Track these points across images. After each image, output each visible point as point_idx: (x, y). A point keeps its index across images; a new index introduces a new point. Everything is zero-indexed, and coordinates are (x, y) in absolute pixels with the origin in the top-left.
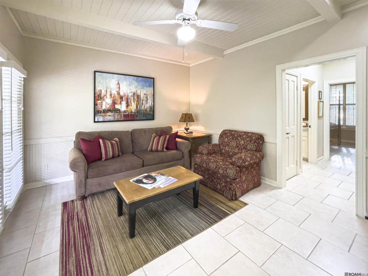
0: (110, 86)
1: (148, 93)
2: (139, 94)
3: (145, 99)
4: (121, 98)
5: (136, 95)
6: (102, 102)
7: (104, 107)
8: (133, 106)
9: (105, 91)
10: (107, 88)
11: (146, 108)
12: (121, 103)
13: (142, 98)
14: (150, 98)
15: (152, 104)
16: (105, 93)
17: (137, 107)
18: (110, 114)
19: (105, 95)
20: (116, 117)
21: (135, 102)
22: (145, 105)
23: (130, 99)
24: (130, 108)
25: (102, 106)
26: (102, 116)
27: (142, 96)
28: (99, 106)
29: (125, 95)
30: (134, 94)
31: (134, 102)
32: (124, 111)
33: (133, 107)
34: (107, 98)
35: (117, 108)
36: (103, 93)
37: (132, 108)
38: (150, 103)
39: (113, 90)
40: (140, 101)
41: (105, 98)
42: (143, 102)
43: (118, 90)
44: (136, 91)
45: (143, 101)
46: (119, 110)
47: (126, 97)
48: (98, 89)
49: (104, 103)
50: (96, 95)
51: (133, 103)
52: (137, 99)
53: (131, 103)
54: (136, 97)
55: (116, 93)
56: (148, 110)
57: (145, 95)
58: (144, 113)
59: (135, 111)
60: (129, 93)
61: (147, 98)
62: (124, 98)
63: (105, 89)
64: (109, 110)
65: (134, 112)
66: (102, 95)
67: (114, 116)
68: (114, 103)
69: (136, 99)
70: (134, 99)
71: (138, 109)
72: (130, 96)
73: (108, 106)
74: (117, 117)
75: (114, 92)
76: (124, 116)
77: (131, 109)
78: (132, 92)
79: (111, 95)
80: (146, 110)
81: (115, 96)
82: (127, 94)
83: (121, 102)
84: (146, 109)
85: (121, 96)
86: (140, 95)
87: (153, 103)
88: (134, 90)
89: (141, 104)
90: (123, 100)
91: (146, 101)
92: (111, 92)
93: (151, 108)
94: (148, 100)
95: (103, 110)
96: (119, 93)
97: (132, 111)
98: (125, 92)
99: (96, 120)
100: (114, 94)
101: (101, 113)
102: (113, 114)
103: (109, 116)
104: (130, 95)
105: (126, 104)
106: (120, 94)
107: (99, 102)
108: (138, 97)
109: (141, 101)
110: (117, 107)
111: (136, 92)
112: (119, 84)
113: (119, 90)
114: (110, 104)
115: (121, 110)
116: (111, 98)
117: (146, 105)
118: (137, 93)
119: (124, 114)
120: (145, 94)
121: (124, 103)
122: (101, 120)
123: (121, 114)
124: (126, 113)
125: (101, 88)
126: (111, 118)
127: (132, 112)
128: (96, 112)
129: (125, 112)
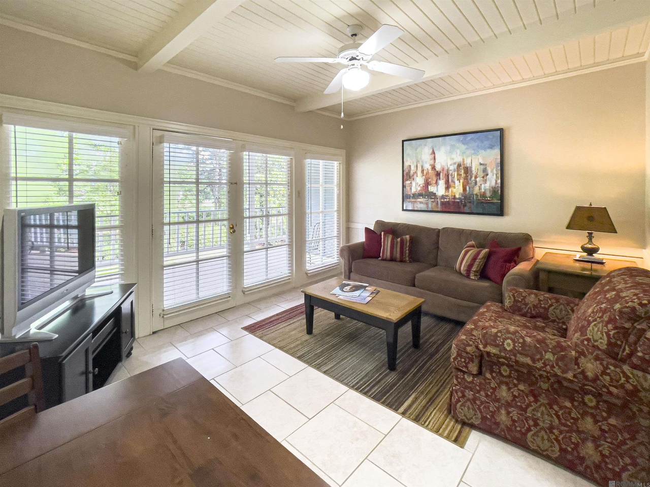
0: (421, 159)
1: (488, 162)
2: (468, 165)
3: (481, 174)
4: (438, 174)
5: (462, 167)
6: (411, 183)
7: (413, 190)
8: (457, 188)
9: (414, 166)
10: (418, 161)
11: (483, 190)
12: (437, 183)
13: (474, 172)
14: (492, 171)
15: (496, 183)
16: (416, 168)
17: (465, 189)
18: (421, 200)
19: (416, 173)
20: (430, 206)
21: (461, 181)
22: (481, 185)
23: (452, 175)
24: (452, 192)
25: (411, 189)
26: (411, 202)
27: (473, 169)
28: (408, 188)
29: (443, 170)
30: (459, 165)
31: (459, 180)
32: (443, 195)
33: (457, 190)
34: (417, 176)
35: (432, 191)
36: (413, 168)
37: (454, 190)
38: (493, 180)
39: (426, 162)
40: (471, 177)
41: (415, 176)
42: (478, 179)
43: (432, 162)
44: (463, 160)
45: (476, 177)
46: (434, 194)
47: (445, 172)
48: (406, 164)
49: (414, 184)
50: (405, 173)
51: (457, 182)
52: (465, 175)
53: (454, 182)
54: (463, 171)
55: (430, 168)
56: (488, 194)
57: (482, 166)
58: (479, 200)
59: (460, 196)
60: (451, 165)
61: (485, 170)
62: (441, 174)
63: (415, 164)
64: (420, 195)
65: (459, 198)
66: (412, 172)
67: (427, 204)
68: (427, 184)
69: (463, 175)
70: (459, 175)
71: (468, 192)
72: (451, 170)
73: (419, 189)
74: (432, 204)
75: (427, 167)
76: (443, 203)
77: (455, 193)
78: (455, 163)
79: (423, 171)
80: (484, 195)
81: (428, 173)
82: (446, 168)
83: (437, 181)
84: (484, 193)
85: (437, 172)
86: (471, 167)
87: (499, 181)
88: (458, 159)
89: (473, 184)
90: (440, 179)
91: (483, 177)
92: (422, 167)
93: (494, 191)
94: (487, 175)
95: (413, 194)
96: (433, 168)
97: (455, 196)
98: (444, 164)
99: (404, 208)
100: (428, 169)
101: (410, 199)
102: (425, 199)
103: (421, 203)
104: (452, 168)
105: (446, 184)
106: (435, 169)
107: (408, 182)
108: (467, 170)
109: (473, 178)
110: (431, 189)
111: (463, 162)
112: (433, 153)
113: (435, 162)
114: (422, 186)
115: (437, 194)
116: (423, 176)
117: (483, 186)
118: (465, 163)
119: (443, 200)
120: (481, 164)
121: (442, 183)
122: (410, 208)
123: (438, 202)
124: (445, 200)
125: (410, 162)
126: (423, 207)
127: (454, 198)
128: (405, 197)
129: (443, 197)
